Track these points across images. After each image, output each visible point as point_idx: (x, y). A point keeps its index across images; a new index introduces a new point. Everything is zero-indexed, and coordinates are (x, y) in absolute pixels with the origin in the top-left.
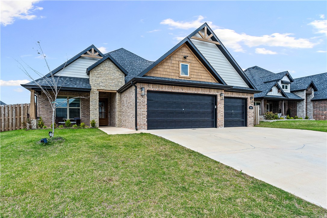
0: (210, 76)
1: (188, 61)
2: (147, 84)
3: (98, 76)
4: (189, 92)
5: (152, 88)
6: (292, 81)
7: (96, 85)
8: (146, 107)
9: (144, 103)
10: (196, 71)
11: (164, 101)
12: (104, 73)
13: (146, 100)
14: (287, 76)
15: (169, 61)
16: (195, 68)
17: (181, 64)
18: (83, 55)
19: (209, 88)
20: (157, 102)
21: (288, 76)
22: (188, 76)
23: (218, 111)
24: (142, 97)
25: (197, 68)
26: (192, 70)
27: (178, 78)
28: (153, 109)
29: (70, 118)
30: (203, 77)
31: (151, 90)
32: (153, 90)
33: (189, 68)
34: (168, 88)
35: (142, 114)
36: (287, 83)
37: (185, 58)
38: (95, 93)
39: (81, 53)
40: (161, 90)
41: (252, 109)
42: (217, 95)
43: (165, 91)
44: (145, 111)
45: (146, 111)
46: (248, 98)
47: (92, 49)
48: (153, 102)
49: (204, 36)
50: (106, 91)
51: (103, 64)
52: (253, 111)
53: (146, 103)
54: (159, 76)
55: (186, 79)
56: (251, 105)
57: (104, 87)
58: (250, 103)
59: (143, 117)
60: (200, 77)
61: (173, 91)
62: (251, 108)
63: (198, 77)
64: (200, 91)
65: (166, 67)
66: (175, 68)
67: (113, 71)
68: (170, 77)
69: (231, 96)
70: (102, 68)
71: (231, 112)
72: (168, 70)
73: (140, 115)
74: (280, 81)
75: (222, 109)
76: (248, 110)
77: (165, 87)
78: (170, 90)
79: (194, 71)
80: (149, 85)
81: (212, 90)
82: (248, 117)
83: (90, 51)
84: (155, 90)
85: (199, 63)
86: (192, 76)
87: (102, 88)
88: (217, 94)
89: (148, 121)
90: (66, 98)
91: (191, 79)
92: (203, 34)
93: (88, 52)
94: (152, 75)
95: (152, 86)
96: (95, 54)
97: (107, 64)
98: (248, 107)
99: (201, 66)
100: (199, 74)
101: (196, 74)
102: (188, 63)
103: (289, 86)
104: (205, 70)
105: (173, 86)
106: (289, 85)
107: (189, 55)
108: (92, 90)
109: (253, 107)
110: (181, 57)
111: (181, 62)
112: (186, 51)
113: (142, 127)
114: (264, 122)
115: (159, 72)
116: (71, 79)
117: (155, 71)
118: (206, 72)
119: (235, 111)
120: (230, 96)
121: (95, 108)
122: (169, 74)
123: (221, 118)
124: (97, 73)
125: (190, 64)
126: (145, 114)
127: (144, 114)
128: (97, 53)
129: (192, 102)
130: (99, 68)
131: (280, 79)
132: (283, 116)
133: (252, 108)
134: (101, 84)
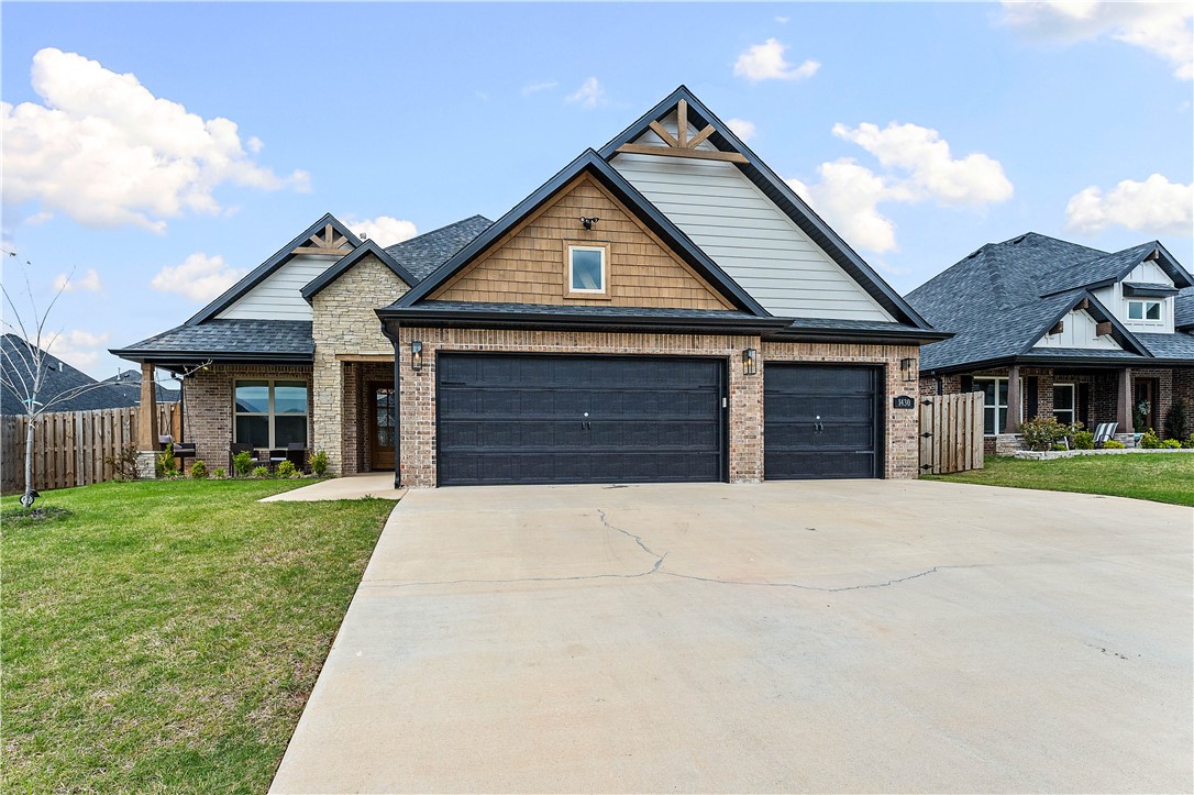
0: (696, 285)
1: (600, 235)
2: (437, 328)
3: (339, 311)
4: (604, 351)
5: (453, 342)
6: (1181, 281)
7: (331, 341)
8: (432, 408)
9: (424, 394)
10: (634, 271)
11: (510, 385)
12: (358, 300)
13: (432, 384)
14: (1155, 260)
15: (524, 244)
16: (632, 260)
17: (571, 249)
18: (299, 250)
19: (693, 333)
20: (480, 390)
21: (1164, 263)
22: (603, 291)
23: (733, 419)
24: (418, 375)
25: (641, 261)
26: (619, 270)
27: (557, 302)
28: (467, 415)
29: (276, 446)
30: (665, 293)
31: (450, 348)
32: (457, 348)
33: (607, 262)
34: (518, 341)
35: (419, 433)
36: (1157, 293)
37: (587, 226)
38: (328, 365)
39: (292, 244)
40: (487, 346)
41: (907, 407)
42: (729, 356)
43: (504, 349)
44: (427, 423)
45: (433, 424)
46: (890, 361)
47: (329, 228)
48: (467, 391)
49: (676, 137)
50: (364, 359)
51: (355, 271)
52: (916, 414)
53: (432, 394)
54: (484, 298)
55: (592, 304)
56: (906, 393)
57: (358, 348)
58: (898, 384)
59: (420, 443)
60: (654, 293)
61: (538, 350)
62: (904, 403)
63: (645, 293)
64: (652, 346)
65: (512, 266)
66: (546, 267)
67: (388, 293)
68: (528, 300)
69: (804, 359)
70: (351, 287)
71: (808, 419)
72: (520, 277)
73: (409, 436)
74: (1118, 289)
75: (750, 410)
76: (891, 411)
77: (505, 335)
78: (525, 348)
79: (625, 270)
80: (442, 334)
81: (707, 340)
82: (889, 439)
83: (321, 234)
84: (464, 348)
85: (649, 241)
86: (620, 292)
87: (351, 349)
88: (726, 352)
89: (439, 458)
90: (265, 384)
91: (615, 303)
92: (671, 131)
93: (314, 238)
94: (459, 297)
95: (456, 334)
96: (336, 243)
97: (368, 270)
98: (891, 401)
99: (657, 251)
100: (651, 282)
101: (635, 281)
102: (601, 244)
103: (1167, 307)
104: (674, 264)
105: (538, 333)
106: (1171, 300)
107: (605, 215)
108: (318, 358)
109: (912, 400)
110: (571, 224)
111: (569, 242)
112: (591, 202)
113: (417, 477)
114: (1016, 460)
115: (482, 286)
116: (265, 327)
117: (469, 282)
118: (678, 273)
119: (826, 419)
120: (797, 359)
121: (329, 413)
122: (522, 289)
123: (748, 446)
124: (335, 304)
125: (609, 247)
126: (428, 433)
127: (425, 433)
128: (343, 239)
129: (625, 385)
130: (343, 287)
131: (1115, 280)
132: (1123, 435)
133: (908, 403)
134: (347, 338)
